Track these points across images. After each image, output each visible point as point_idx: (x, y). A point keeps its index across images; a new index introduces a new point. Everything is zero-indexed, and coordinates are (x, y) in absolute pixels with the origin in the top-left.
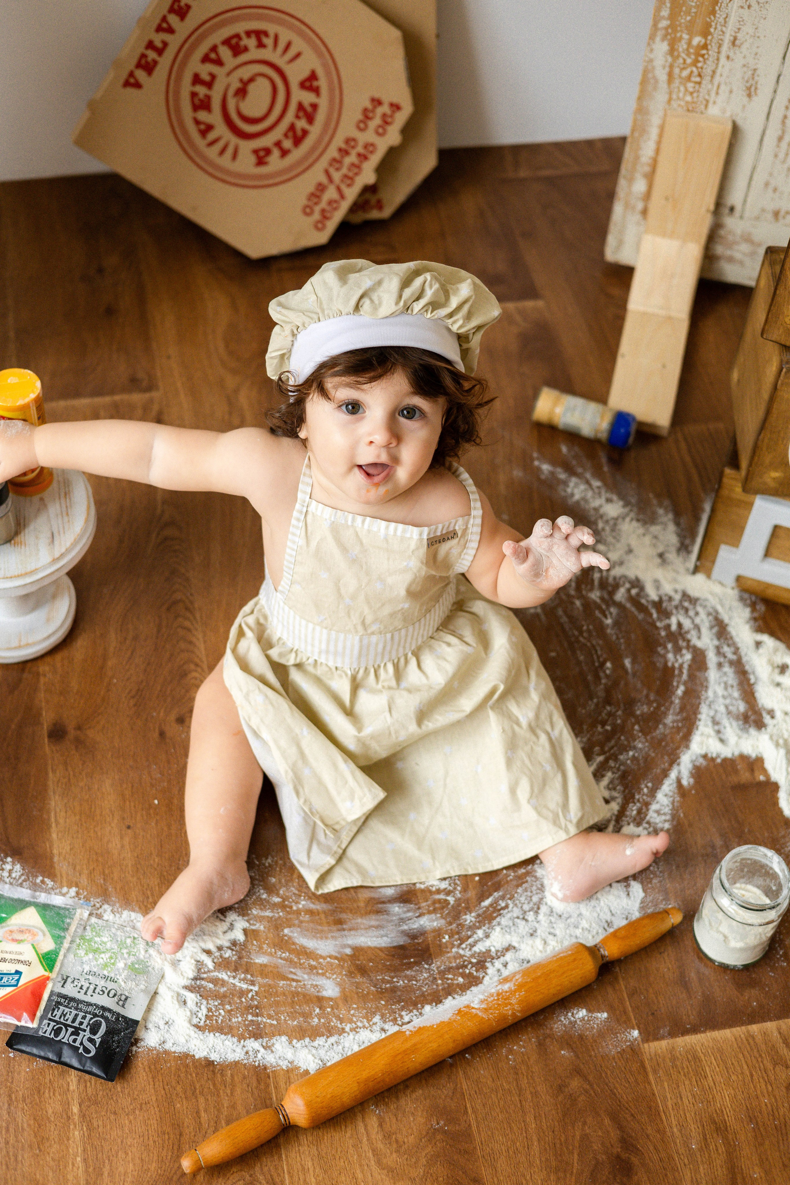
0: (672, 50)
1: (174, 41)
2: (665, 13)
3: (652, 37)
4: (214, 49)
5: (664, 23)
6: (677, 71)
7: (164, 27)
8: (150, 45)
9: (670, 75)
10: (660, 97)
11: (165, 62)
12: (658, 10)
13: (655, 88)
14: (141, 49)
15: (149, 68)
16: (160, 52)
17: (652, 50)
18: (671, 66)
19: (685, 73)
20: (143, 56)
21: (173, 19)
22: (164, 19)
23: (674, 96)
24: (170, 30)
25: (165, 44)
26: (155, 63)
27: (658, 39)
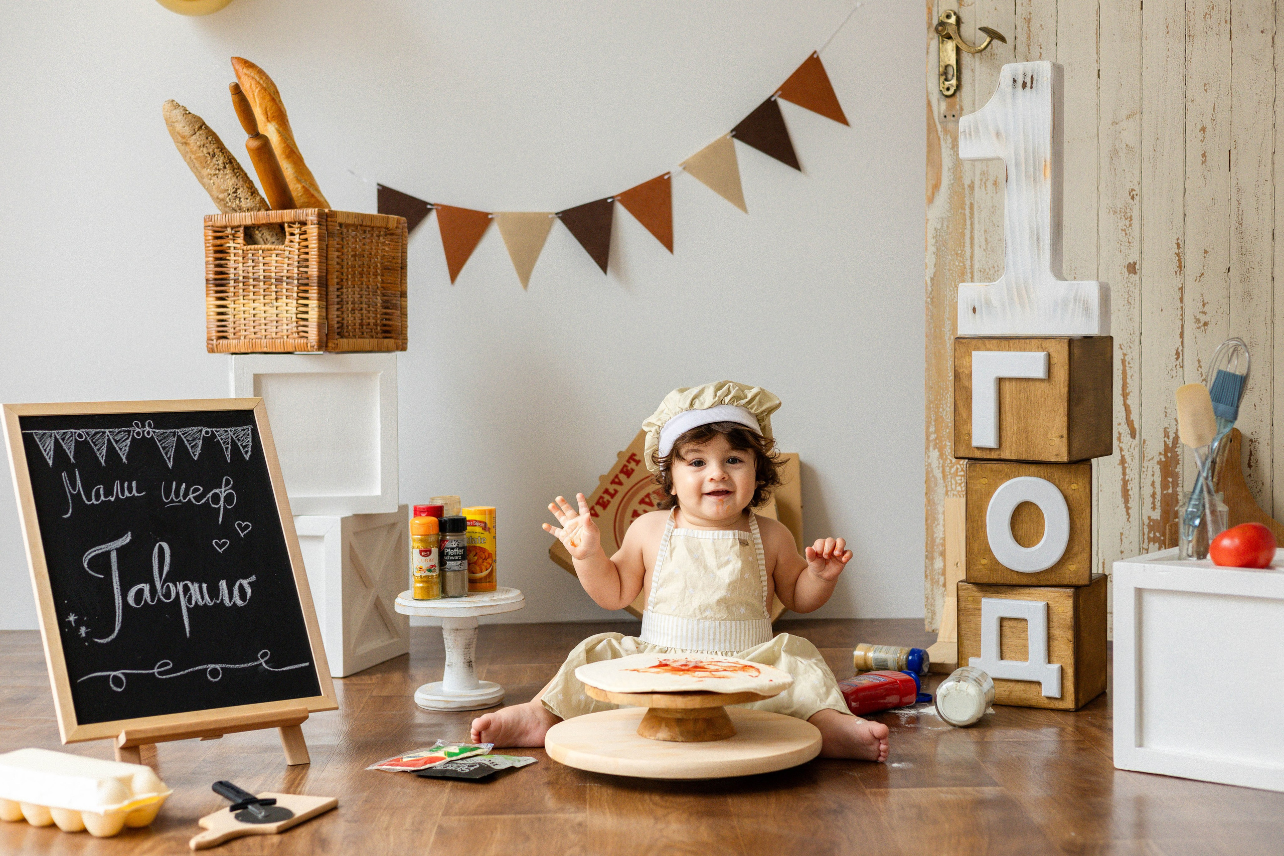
0: (941, 455)
1: (622, 490)
2: (932, 429)
3: (927, 448)
4: (648, 496)
5: (933, 437)
6: (947, 469)
7: (616, 481)
8: (606, 491)
9: (943, 472)
10: (941, 490)
11: (615, 502)
12: (928, 428)
13: (936, 485)
14: (600, 493)
15: (604, 505)
16: (612, 496)
17: (929, 457)
18: (943, 466)
19: (953, 470)
20: (601, 497)
21: (622, 477)
22: (617, 476)
23: (949, 489)
24: (620, 483)
25: (616, 491)
26: (609, 502)
27: (931, 448)
